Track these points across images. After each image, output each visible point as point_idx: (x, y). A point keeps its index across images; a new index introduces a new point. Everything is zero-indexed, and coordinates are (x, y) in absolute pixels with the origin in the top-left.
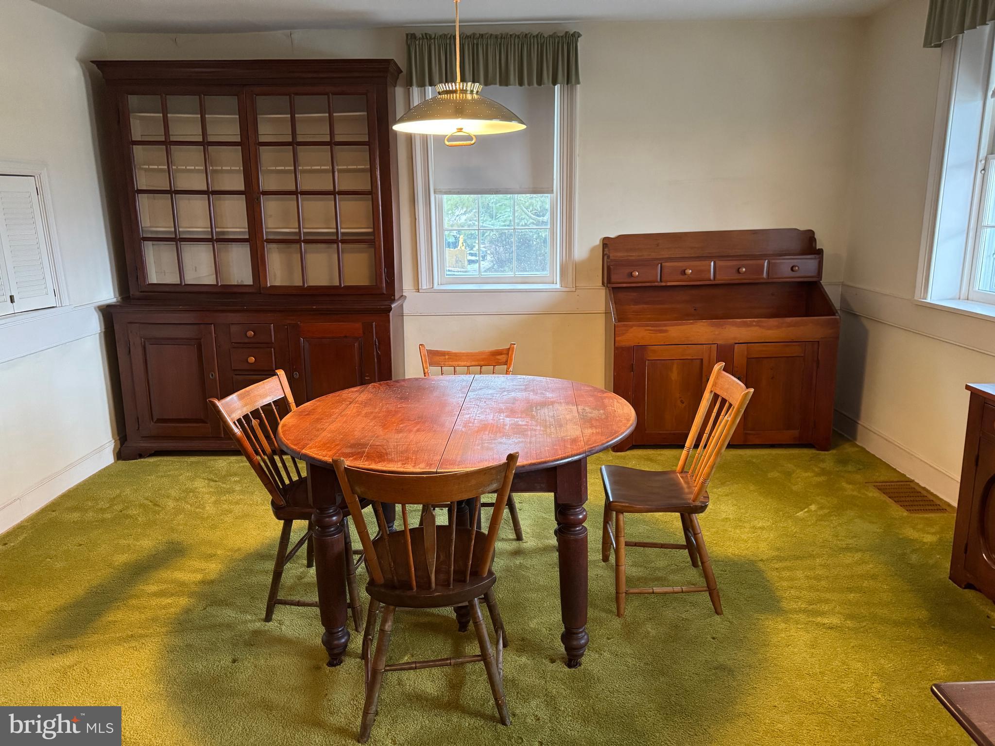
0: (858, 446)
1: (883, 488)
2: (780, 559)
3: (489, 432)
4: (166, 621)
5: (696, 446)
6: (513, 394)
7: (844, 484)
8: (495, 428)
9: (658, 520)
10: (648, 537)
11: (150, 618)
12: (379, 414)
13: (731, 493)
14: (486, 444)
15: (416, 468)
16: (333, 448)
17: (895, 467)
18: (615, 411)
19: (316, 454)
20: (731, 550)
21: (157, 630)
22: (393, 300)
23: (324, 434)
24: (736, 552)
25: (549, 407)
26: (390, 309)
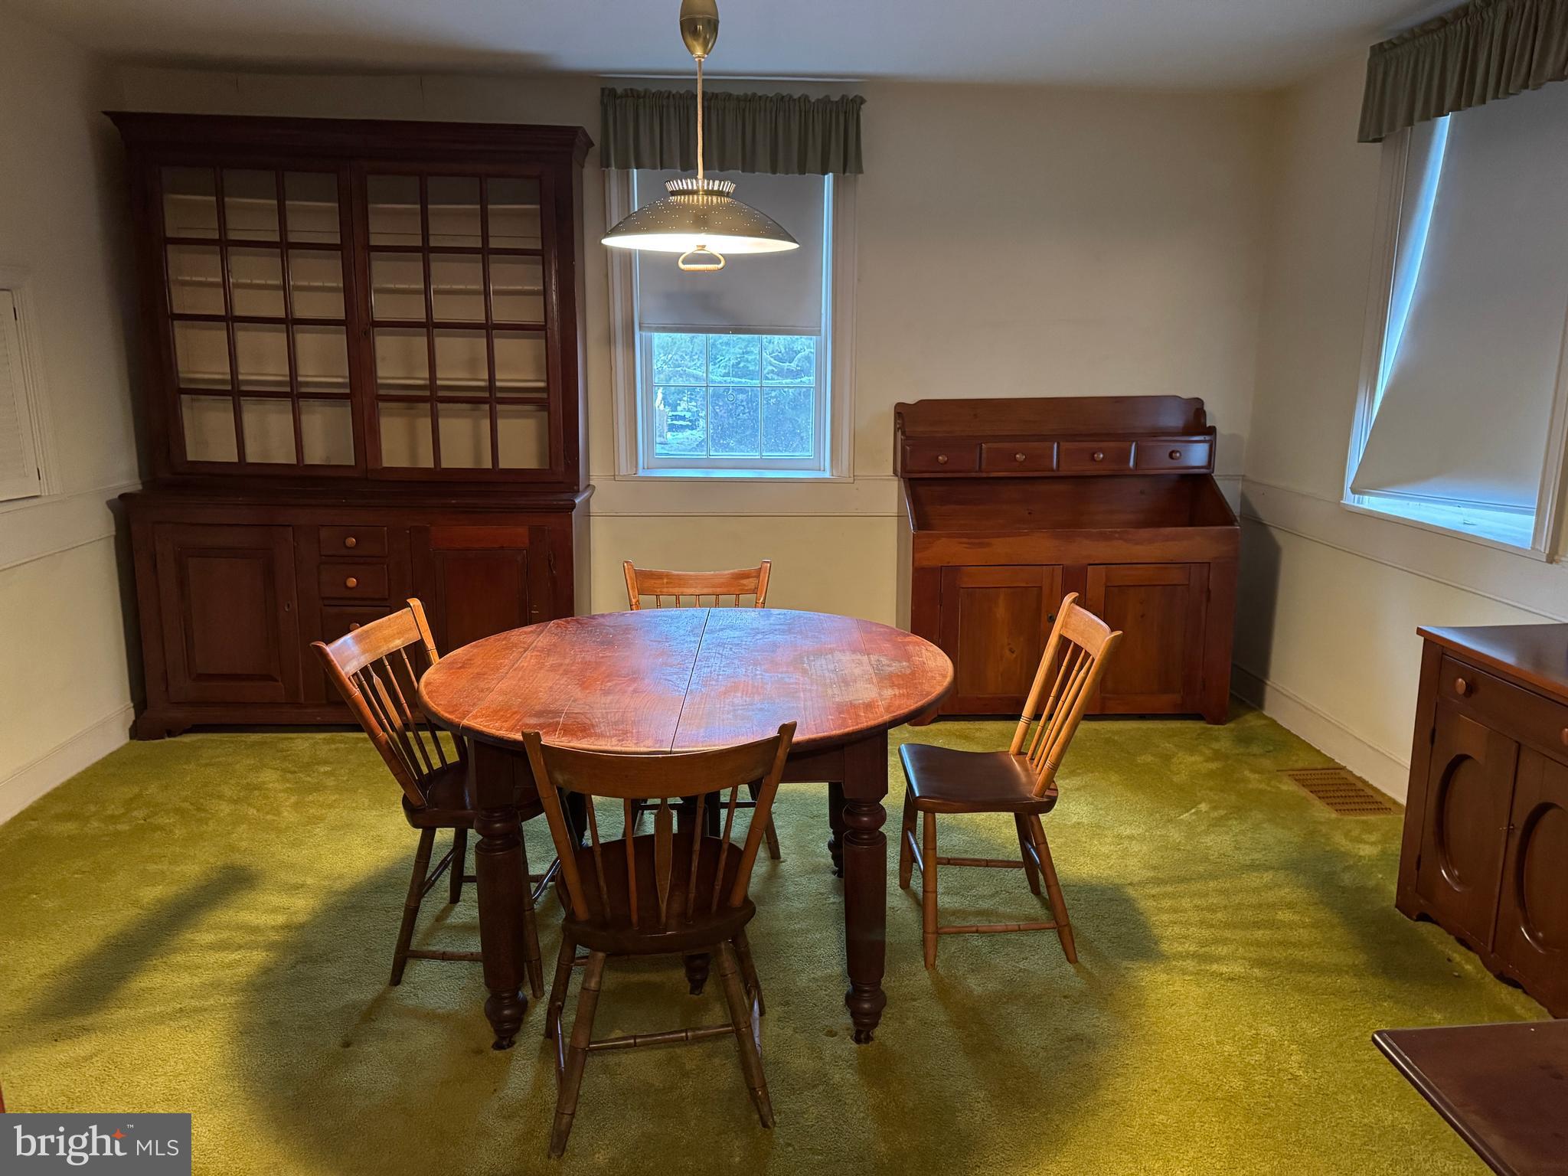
0: (1266, 718)
1: (1302, 778)
2: (1158, 882)
3: (743, 694)
4: (234, 986)
5: (1037, 717)
6: (772, 638)
7: (1247, 773)
8: (750, 688)
9: (978, 826)
10: (966, 852)
11: (207, 982)
12: (572, 666)
13: (1084, 787)
14: (739, 712)
15: (640, 747)
16: (510, 717)
17: (1318, 748)
18: (924, 663)
19: (485, 726)
20: (1086, 868)
21: (220, 1000)
22: (577, 492)
23: (491, 696)
24: (1095, 873)
25: (827, 657)
26: (573, 506)
